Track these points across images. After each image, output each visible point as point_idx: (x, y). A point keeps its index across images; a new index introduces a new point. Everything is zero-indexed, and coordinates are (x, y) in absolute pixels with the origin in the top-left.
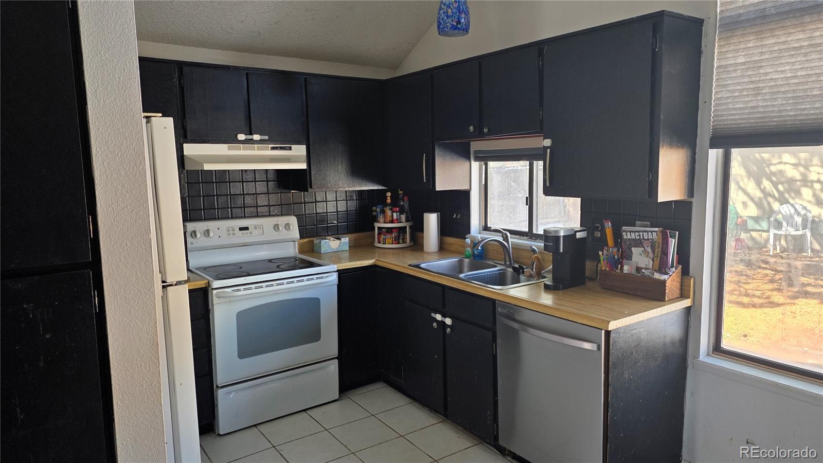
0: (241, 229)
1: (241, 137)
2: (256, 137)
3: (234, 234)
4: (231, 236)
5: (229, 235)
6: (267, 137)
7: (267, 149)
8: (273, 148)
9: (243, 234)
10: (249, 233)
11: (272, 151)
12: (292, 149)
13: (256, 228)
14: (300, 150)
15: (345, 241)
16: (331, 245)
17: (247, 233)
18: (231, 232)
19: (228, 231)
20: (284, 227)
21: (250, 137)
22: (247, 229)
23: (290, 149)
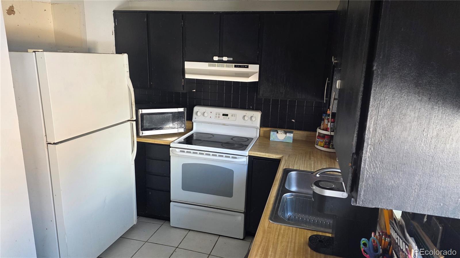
0: (224, 115)
1: (216, 58)
2: (225, 59)
3: (219, 117)
4: (217, 118)
5: (216, 117)
6: (231, 59)
7: (232, 67)
8: (235, 66)
9: (224, 118)
10: (227, 118)
11: (235, 68)
12: (249, 67)
13: (232, 116)
14: (254, 68)
15: (290, 136)
16: (278, 136)
17: (226, 118)
18: (218, 116)
19: (216, 115)
20: (249, 118)
21: (221, 58)
22: (227, 115)
23: (247, 67)
